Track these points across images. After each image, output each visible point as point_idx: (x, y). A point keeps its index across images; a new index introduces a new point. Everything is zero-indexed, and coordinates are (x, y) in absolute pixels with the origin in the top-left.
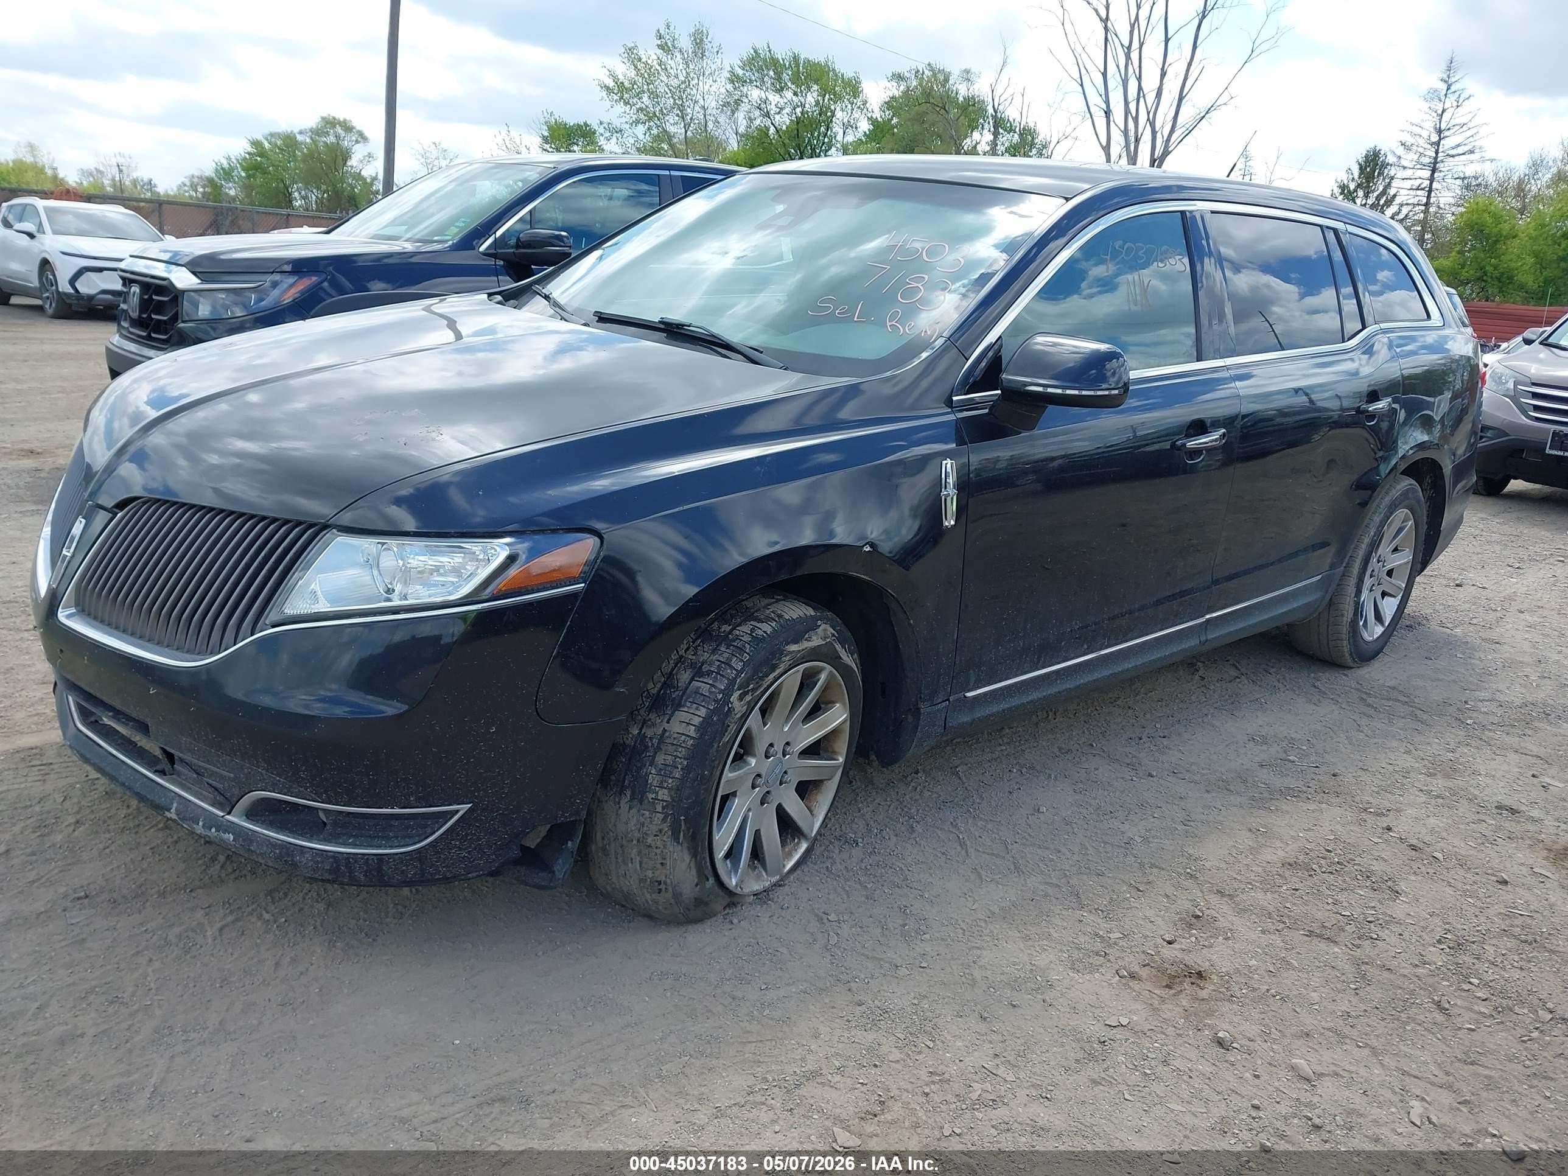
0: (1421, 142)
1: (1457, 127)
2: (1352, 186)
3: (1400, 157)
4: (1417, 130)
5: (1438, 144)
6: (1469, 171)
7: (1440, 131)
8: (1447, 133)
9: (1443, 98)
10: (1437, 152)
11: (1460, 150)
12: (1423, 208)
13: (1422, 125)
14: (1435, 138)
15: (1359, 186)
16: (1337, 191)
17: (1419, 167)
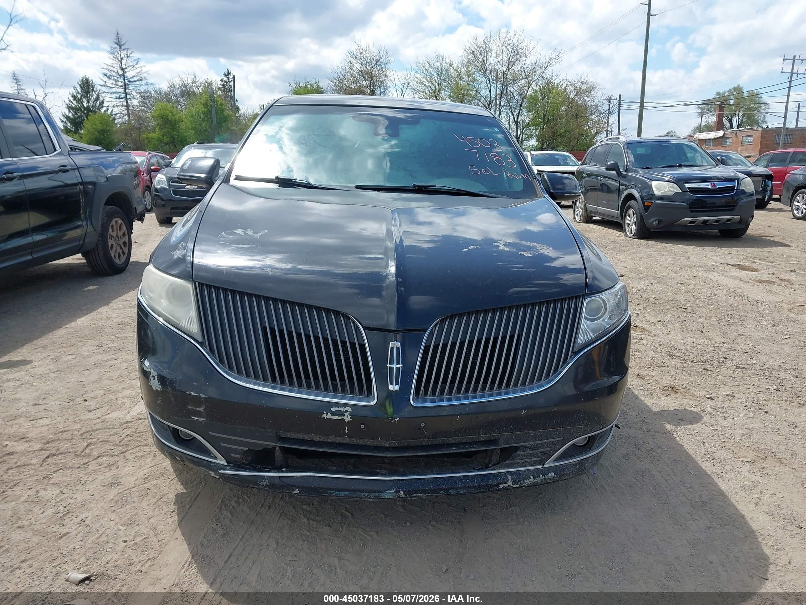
0: (114, 74)
1: (130, 68)
2: (79, 96)
3: (105, 82)
4: (112, 68)
5: (123, 75)
6: (143, 89)
7: (122, 69)
8: (126, 70)
9: (119, 52)
10: (124, 80)
11: (135, 79)
12: (126, 107)
13: (114, 65)
14: (121, 72)
15: (82, 96)
16: (71, 98)
17: (117, 87)
